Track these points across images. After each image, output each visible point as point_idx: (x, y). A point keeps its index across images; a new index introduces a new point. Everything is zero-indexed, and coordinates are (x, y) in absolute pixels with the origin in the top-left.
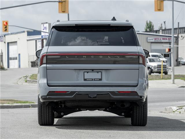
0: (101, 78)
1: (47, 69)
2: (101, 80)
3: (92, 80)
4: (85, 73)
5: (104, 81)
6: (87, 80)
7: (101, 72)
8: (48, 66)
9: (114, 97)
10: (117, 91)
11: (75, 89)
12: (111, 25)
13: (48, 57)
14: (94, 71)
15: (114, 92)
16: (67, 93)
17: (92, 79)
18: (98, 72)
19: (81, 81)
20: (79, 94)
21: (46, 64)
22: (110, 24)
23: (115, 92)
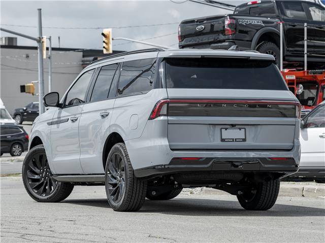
0: (244, 138)
1: (168, 123)
2: (244, 140)
3: (233, 141)
4: (222, 130)
5: (250, 143)
6: (227, 141)
7: (245, 129)
8: (170, 118)
9: (266, 166)
10: (269, 158)
11: (212, 154)
12: (251, 58)
13: (170, 105)
14: (237, 126)
15: (265, 158)
16: (201, 160)
17: (233, 139)
18: (240, 129)
19: (217, 143)
20: (218, 161)
21: (167, 115)
22: (249, 57)
23: (268, 159)
